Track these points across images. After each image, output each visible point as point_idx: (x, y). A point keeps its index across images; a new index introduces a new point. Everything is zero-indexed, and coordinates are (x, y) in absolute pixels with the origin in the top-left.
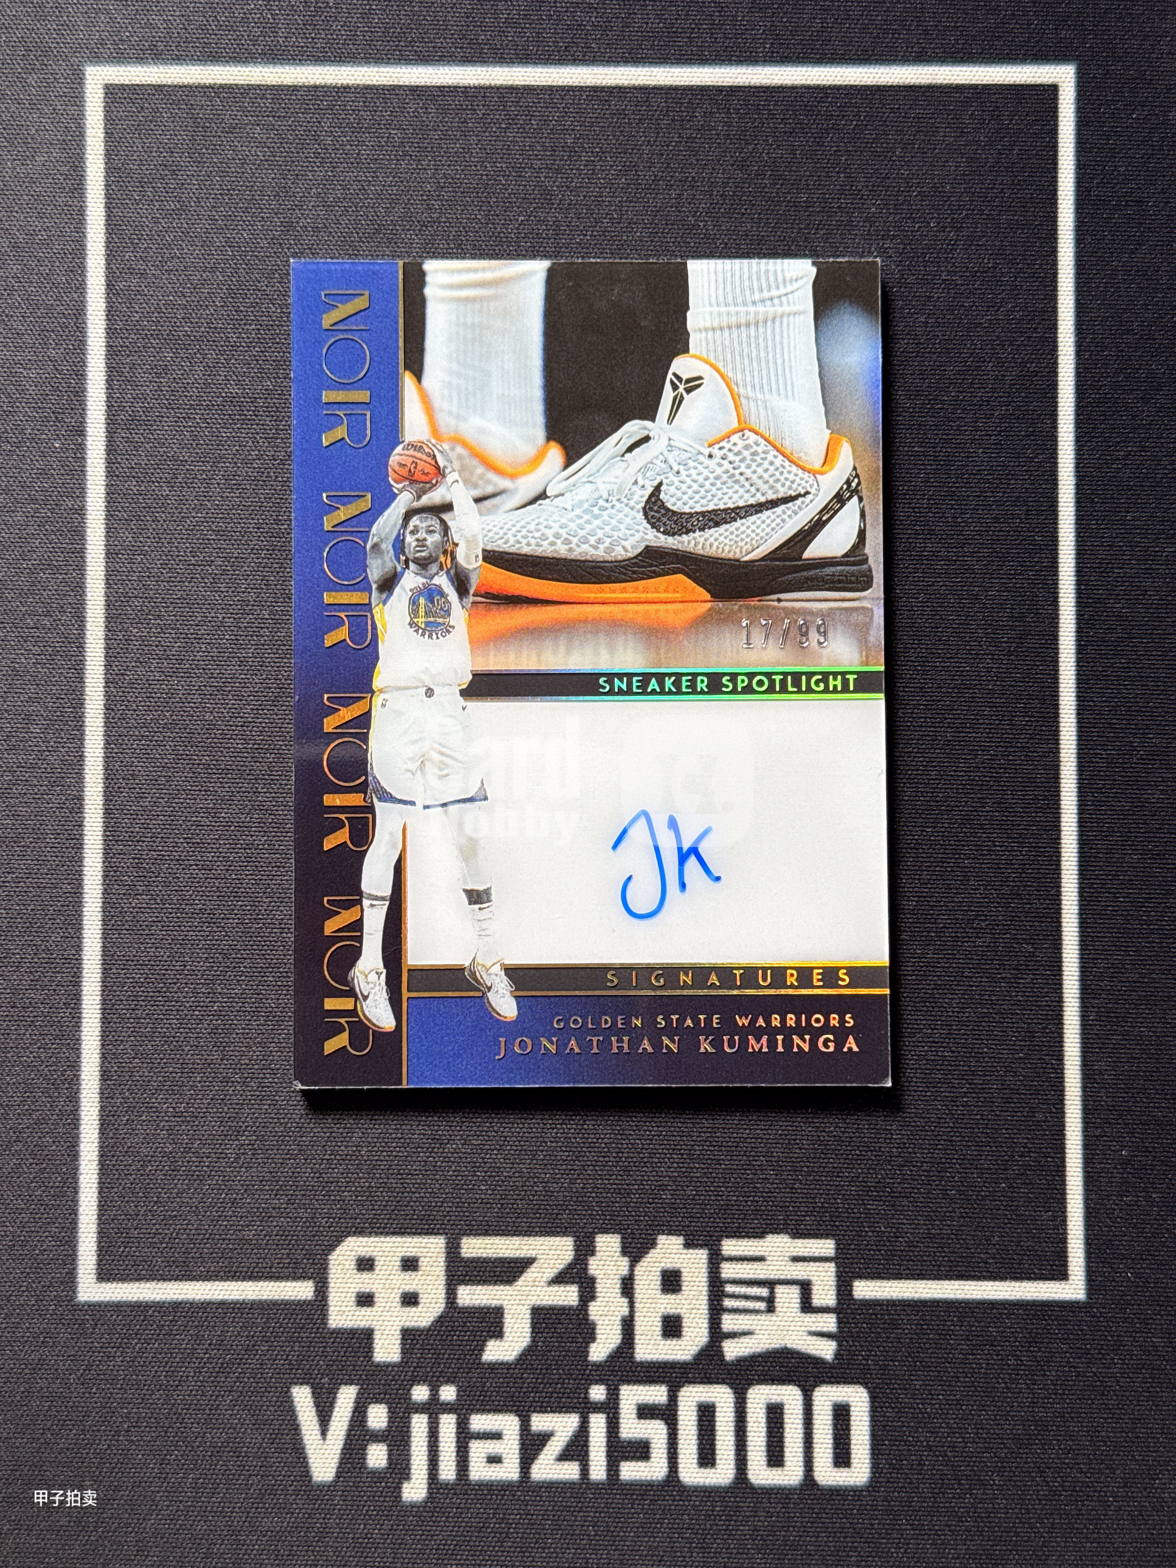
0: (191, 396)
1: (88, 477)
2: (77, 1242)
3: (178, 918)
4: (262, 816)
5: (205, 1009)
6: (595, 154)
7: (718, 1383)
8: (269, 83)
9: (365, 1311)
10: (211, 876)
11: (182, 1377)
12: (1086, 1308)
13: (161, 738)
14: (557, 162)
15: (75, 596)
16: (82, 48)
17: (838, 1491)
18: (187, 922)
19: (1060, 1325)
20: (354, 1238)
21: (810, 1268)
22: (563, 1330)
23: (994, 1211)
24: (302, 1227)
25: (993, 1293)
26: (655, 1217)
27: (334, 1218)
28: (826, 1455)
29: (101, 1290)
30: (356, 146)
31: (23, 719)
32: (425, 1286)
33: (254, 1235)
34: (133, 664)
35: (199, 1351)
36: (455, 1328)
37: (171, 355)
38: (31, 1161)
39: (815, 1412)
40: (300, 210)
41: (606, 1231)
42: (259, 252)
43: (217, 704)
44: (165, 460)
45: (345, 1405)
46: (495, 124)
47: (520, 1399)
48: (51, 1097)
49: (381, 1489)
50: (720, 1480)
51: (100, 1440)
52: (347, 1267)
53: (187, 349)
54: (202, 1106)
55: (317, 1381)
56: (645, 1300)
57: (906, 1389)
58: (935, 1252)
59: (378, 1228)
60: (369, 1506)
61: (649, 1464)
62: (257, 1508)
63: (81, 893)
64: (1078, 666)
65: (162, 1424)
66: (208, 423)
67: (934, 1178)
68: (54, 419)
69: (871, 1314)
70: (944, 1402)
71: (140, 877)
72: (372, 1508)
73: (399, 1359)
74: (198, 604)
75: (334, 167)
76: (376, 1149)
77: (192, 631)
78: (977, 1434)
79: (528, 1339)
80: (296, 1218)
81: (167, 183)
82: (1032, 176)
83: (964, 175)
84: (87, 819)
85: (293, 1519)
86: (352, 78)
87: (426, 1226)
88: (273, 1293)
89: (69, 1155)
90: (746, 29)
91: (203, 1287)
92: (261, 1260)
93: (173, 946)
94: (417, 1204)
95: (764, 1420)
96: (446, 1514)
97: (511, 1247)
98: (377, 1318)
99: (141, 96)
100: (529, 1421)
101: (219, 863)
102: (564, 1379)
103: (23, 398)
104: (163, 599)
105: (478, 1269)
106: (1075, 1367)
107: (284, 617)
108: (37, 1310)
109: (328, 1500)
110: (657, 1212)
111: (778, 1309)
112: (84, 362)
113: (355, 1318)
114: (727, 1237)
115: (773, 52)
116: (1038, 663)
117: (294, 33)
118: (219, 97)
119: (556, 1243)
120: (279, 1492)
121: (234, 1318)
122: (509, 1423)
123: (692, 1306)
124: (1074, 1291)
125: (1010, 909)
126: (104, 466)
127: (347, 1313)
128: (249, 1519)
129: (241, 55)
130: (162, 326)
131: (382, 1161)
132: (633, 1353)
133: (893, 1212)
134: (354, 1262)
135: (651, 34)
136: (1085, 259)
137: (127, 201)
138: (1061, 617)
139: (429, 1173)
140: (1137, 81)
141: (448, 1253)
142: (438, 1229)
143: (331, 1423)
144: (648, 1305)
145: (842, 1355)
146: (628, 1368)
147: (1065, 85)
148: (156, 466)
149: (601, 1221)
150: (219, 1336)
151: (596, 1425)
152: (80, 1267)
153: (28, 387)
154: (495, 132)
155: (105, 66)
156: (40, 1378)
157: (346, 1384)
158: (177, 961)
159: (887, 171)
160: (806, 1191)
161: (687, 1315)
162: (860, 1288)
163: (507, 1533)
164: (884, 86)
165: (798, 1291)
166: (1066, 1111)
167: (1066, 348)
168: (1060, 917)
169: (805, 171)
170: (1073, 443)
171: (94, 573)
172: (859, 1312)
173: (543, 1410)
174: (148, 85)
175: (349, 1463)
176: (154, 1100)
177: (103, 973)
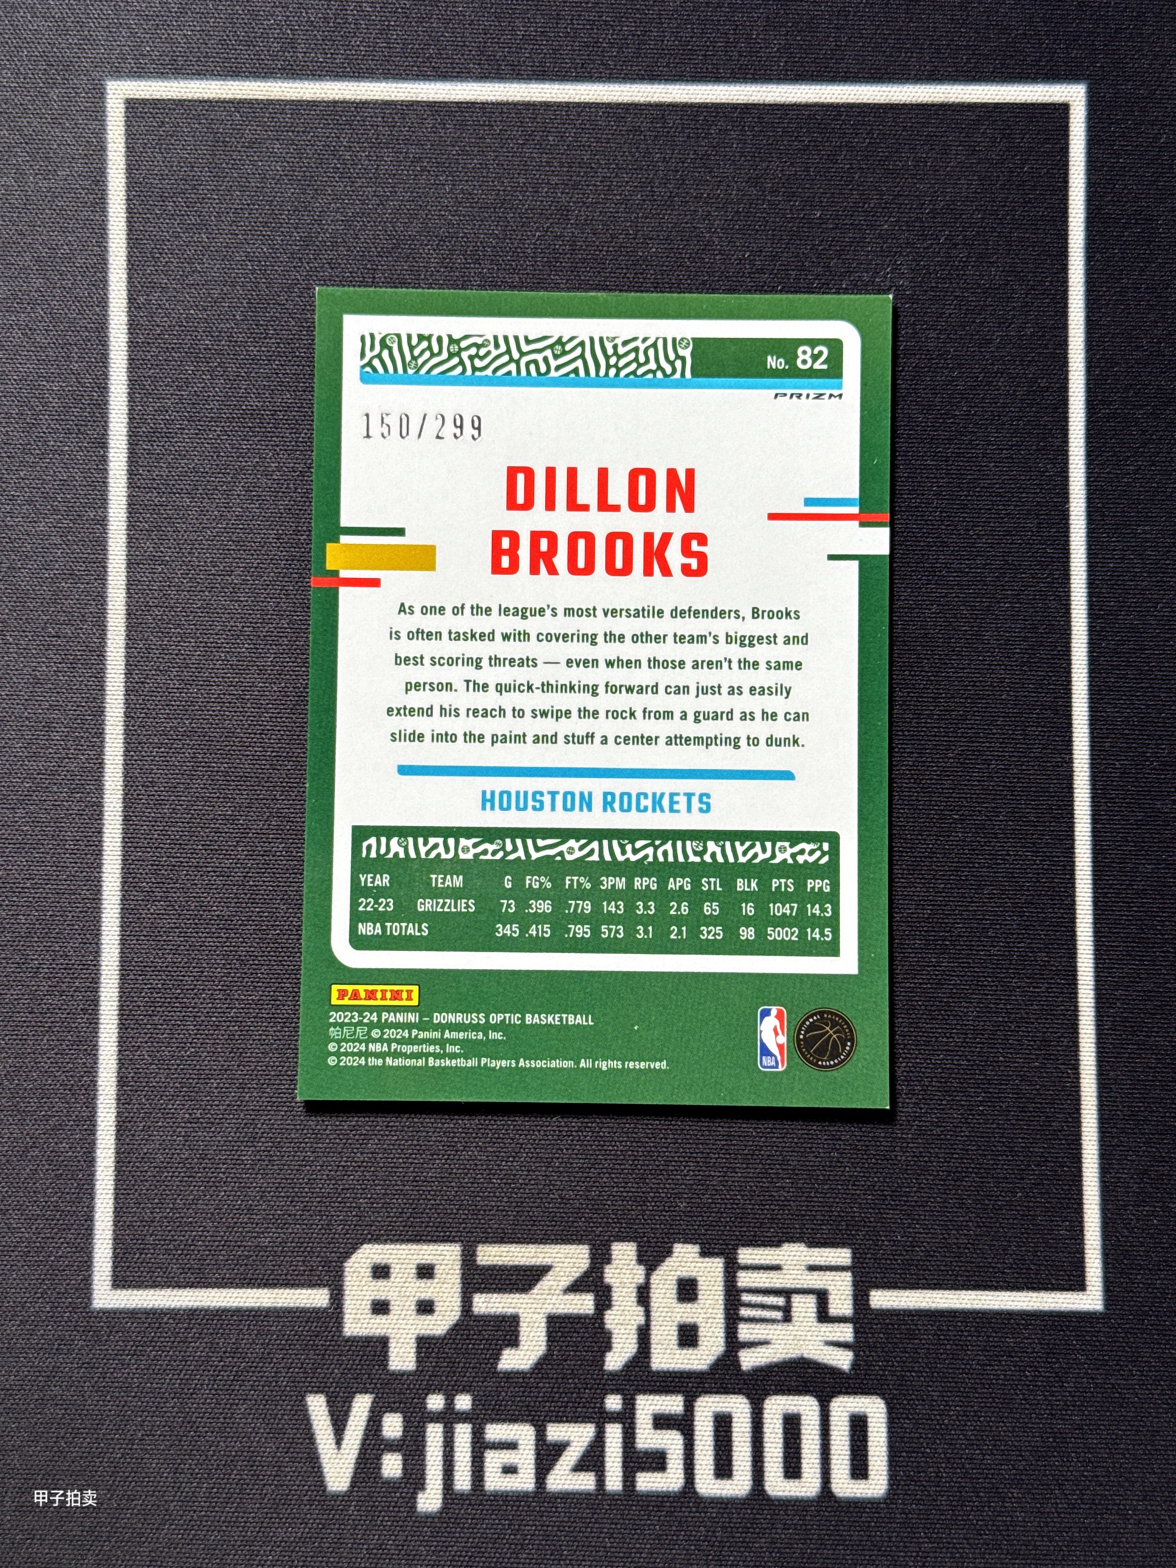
0: (212, 409)
1: (110, 489)
2: (93, 1248)
3: (196, 924)
4: (279, 823)
5: (222, 1015)
6: (611, 170)
7: (734, 1393)
8: (288, 98)
9: (381, 1319)
10: (229, 882)
11: (196, 1385)
12: (1103, 1319)
13: (181, 746)
14: (574, 178)
15: (97, 605)
16: (103, 63)
17: (856, 1503)
18: (205, 928)
19: (1079, 1336)
20: (370, 1245)
21: (826, 1277)
22: (579, 1339)
23: (1011, 1221)
24: (318, 1234)
25: (1010, 1303)
26: (671, 1225)
27: (350, 1226)
28: (843, 1467)
29: (116, 1297)
30: (375, 161)
31: (44, 727)
32: (441, 1294)
33: (270, 1242)
34: (154, 672)
35: (213, 1359)
36: (471, 1337)
37: (192, 368)
38: (47, 1167)
39: (832, 1423)
40: (319, 225)
41: (622, 1239)
42: (279, 266)
43: (236, 712)
44: (186, 472)
45: (360, 1414)
46: (512, 139)
47: (536, 1408)
48: (68, 1103)
49: (396, 1499)
50: (737, 1492)
51: (114, 1449)
52: (362, 1274)
53: (208, 363)
54: (218, 1112)
55: (332, 1389)
56: (661, 1309)
57: (923, 1400)
58: (951, 1262)
59: (394, 1235)
60: (384, 1517)
61: (665, 1475)
62: (271, 1518)
63: (100, 900)
64: (1090, 677)
65: (176, 1433)
66: (229, 436)
67: (951, 1187)
68: (76, 431)
69: (888, 1324)
70: (961, 1413)
71: (158, 883)
72: (387, 1518)
73: (414, 1368)
74: (218, 613)
75: (353, 182)
76: (392, 1156)
77: (212, 640)
78: (995, 1445)
79: (544, 1348)
80: (312, 1225)
81: (187, 198)
82: (1042, 194)
83: (975, 192)
84: (107, 826)
85: (307, 1530)
86: (371, 94)
87: (442, 1234)
88: (288, 1300)
89: (85, 1161)
90: (761, 48)
91: (219, 1294)
92: (277, 1267)
93: (190, 952)
94: (433, 1211)
95: (781, 1431)
96: (461, 1525)
97: (527, 1254)
98: (391, 1326)
99: (162, 111)
100: (545, 1430)
101: (237, 870)
102: (579, 1389)
103: (46, 410)
104: (183, 608)
105: (493, 1277)
106: (1093, 1379)
107: (303, 627)
108: (52, 1317)
109: (342, 1510)
110: (673, 1220)
111: (794, 1319)
112: (106, 375)
113: (370, 1325)
114: (743, 1245)
115: (787, 70)
116: (1051, 674)
117: (313, 49)
118: (239, 112)
119: (572, 1251)
120: (293, 1502)
121: (249, 1325)
122: (525, 1432)
123: (708, 1315)
124: (1091, 1302)
125: (1025, 918)
126: (125, 477)
127: (362, 1321)
128: (262, 1529)
129: (260, 70)
130: (183, 340)
131: (398, 1168)
132: (649, 1362)
133: (910, 1221)
134: (369, 1270)
135: (666, 52)
136: (1096, 276)
137: (148, 215)
138: (1073, 628)
139: (444, 1180)
140: (1148, 100)
141: (463, 1261)
142: (454, 1237)
143: (346, 1432)
144: (664, 1314)
145: (860, 1365)
146: (644, 1378)
147: (1075, 103)
148: (177, 478)
149: (617, 1230)
150: (234, 1344)
151: (612, 1435)
152: (95, 1273)
153: (51, 400)
154: (512, 148)
155: (125, 81)
156: (55, 1386)
157: (361, 1393)
158: (194, 968)
159: (898, 189)
160: (822, 1200)
161: (704, 1325)
162: (877, 1298)
163: (522, 1545)
164: (897, 105)
165: (815, 1301)
166: (1083, 1120)
167: (1076, 365)
168: (1075, 927)
169: (819, 188)
170: (1083, 458)
171: (116, 582)
172: (876, 1321)
173: (559, 1420)
174: (169, 100)
175: (364, 1473)
176: (170, 1106)
177: (121, 979)
